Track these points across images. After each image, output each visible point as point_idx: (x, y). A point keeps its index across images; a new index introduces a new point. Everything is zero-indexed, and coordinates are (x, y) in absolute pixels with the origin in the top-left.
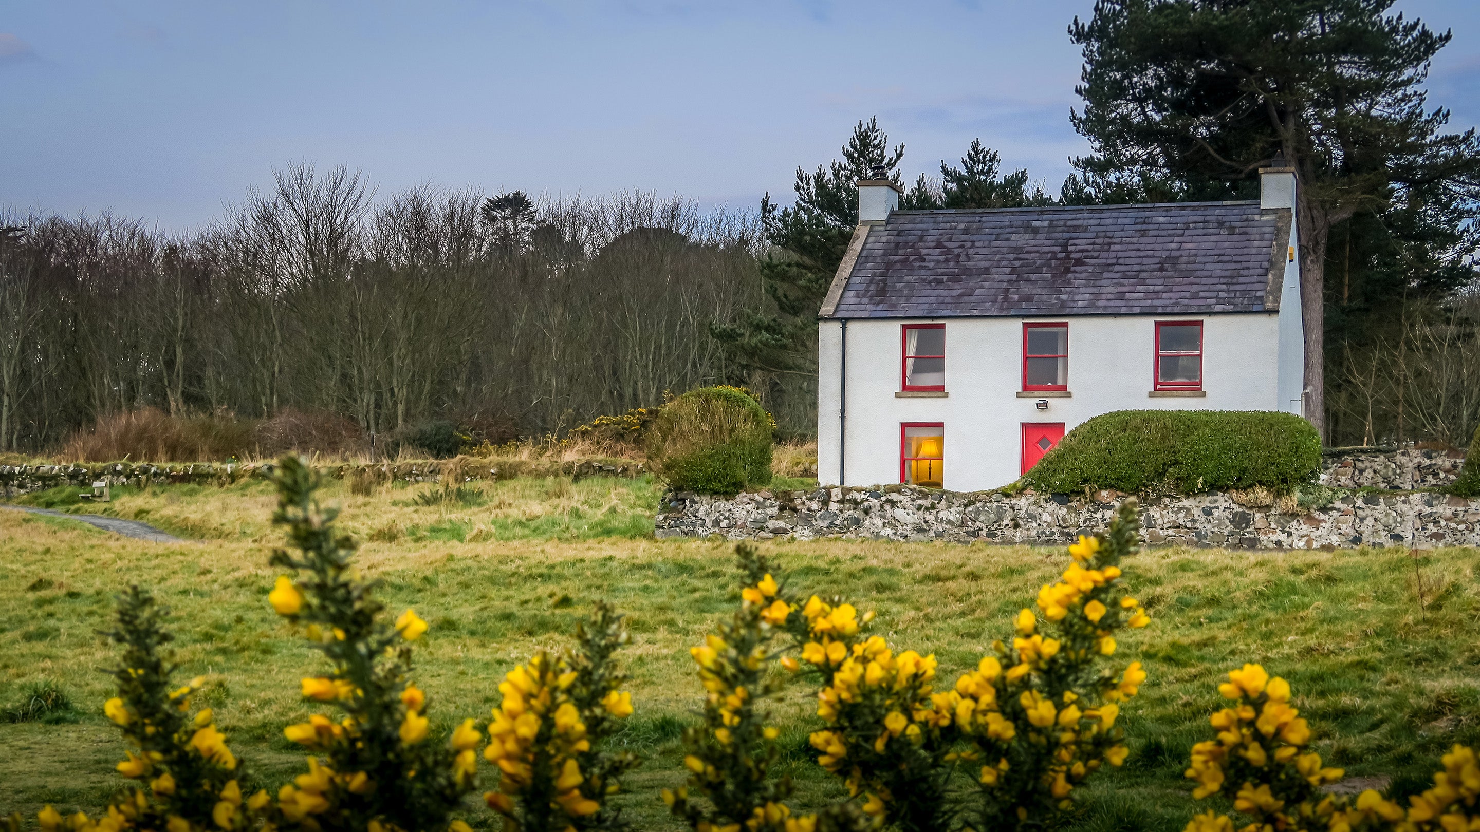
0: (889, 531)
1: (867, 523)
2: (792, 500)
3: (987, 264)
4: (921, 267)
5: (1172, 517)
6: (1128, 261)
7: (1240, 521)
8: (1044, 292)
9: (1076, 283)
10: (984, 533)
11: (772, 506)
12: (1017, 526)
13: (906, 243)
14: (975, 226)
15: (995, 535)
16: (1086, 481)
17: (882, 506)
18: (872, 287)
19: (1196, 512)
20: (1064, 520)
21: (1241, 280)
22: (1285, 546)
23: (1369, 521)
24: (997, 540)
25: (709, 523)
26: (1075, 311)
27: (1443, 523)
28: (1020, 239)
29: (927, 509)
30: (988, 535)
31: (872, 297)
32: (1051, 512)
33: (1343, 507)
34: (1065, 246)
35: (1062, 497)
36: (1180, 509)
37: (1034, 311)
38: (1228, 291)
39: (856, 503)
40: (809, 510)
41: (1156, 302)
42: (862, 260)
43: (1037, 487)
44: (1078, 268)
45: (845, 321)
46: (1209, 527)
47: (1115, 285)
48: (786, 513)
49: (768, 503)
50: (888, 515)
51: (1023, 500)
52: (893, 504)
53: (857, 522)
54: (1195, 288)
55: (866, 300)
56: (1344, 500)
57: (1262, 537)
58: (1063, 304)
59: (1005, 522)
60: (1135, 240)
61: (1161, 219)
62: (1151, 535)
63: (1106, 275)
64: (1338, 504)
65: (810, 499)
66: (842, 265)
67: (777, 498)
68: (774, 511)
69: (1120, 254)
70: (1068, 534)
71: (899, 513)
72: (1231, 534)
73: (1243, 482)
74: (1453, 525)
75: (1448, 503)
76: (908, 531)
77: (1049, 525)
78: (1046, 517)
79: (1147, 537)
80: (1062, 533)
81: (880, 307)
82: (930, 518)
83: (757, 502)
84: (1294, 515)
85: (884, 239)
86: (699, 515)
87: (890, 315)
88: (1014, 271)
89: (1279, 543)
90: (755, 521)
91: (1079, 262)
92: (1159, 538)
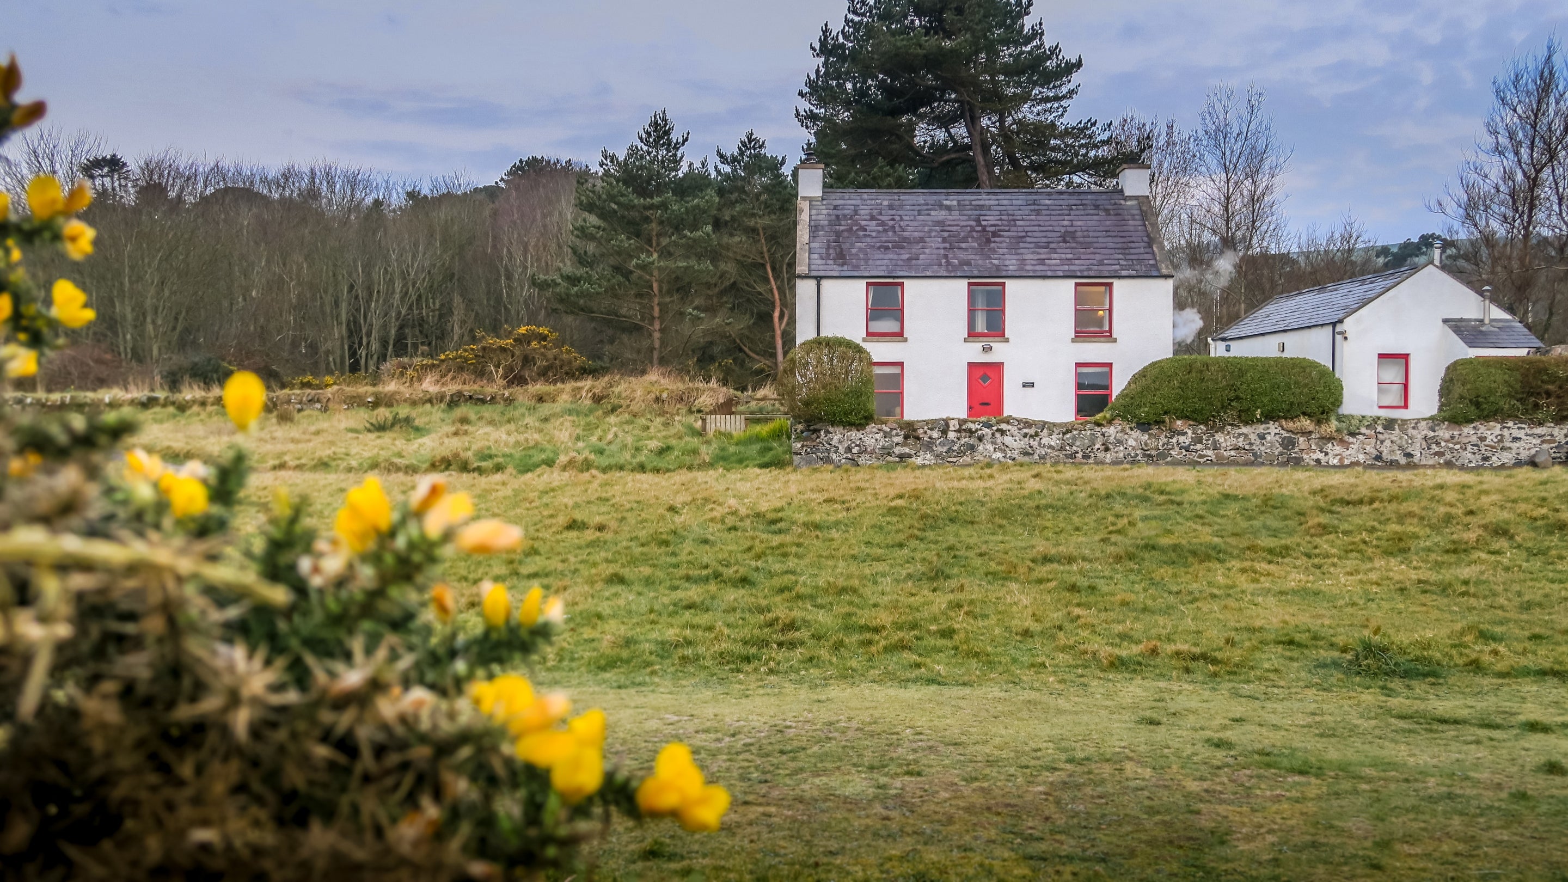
0: (999, 455)
1: (981, 448)
2: (915, 430)
3: (921, 234)
4: (865, 236)
5: (1234, 441)
6: (1035, 234)
7: (1288, 444)
8: (977, 257)
9: (1001, 251)
10: (1080, 455)
11: (897, 435)
12: (1107, 449)
13: (845, 216)
14: (897, 203)
15: (1089, 457)
16: (1165, 413)
17: (993, 434)
18: (831, 251)
19: (1253, 437)
20: (1146, 444)
21: (1132, 251)
22: (1323, 463)
23: (1388, 443)
24: (1091, 461)
25: (841, 449)
26: (1010, 273)
27: (1443, 444)
28: (939, 215)
29: (1031, 436)
30: (1083, 457)
31: (834, 259)
32: (1135, 438)
33: (1367, 432)
34: (978, 221)
35: (1144, 426)
36: (1240, 435)
37: (976, 273)
38: (1126, 260)
39: (971, 432)
40: (930, 438)
41: (1072, 268)
42: (815, 229)
43: (1124, 418)
44: (997, 239)
45: (819, 279)
46: (1263, 448)
47: (1033, 253)
48: (910, 441)
49: (894, 432)
50: (999, 441)
51: (1112, 428)
52: (1003, 432)
53: (972, 448)
54: (1098, 257)
55: (831, 262)
56: (1368, 427)
57: (1305, 456)
58: (998, 268)
59: (1097, 446)
60: (1033, 217)
61: (1047, 202)
62: (1216, 455)
63: (1021, 245)
64: (1363, 430)
65: (931, 429)
66: (799, 233)
67: (901, 429)
68: (900, 439)
69: (1027, 229)
70: (1150, 456)
71: (1008, 440)
72: (1281, 454)
73: (1290, 416)
74: (1451, 445)
75: (1447, 429)
76: (1015, 454)
77: (1134, 448)
78: (1131, 442)
79: (1213, 457)
80: (1144, 455)
81: (845, 268)
82: (1035, 444)
83: (885, 432)
84: (1330, 439)
85: (825, 212)
86: (833, 443)
87: (856, 274)
88: (944, 240)
89: (1318, 461)
90: (883, 448)
91: (995, 234)
92: (1223, 458)
